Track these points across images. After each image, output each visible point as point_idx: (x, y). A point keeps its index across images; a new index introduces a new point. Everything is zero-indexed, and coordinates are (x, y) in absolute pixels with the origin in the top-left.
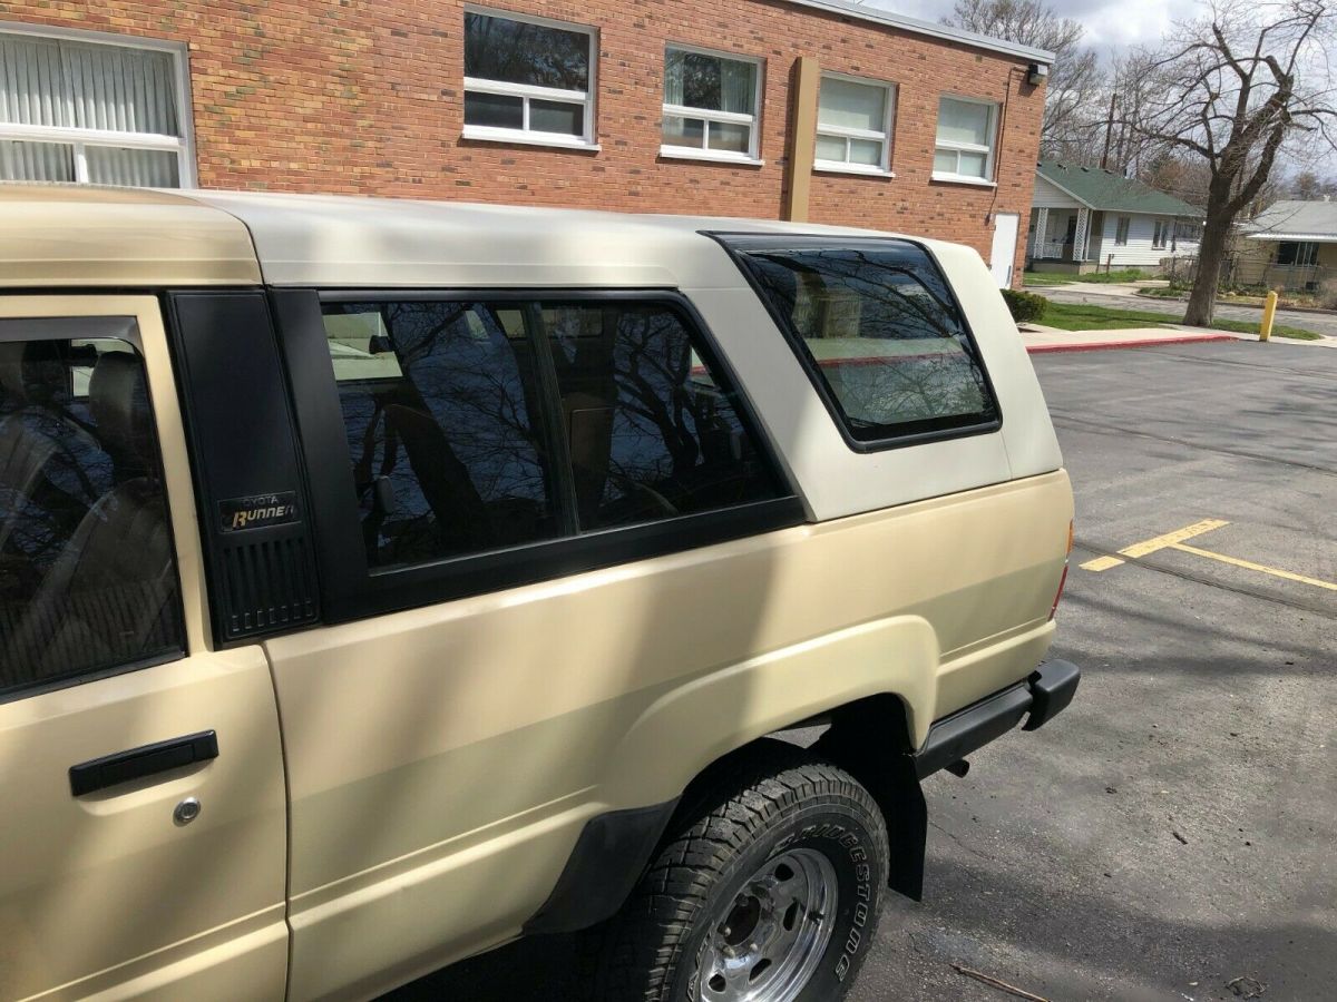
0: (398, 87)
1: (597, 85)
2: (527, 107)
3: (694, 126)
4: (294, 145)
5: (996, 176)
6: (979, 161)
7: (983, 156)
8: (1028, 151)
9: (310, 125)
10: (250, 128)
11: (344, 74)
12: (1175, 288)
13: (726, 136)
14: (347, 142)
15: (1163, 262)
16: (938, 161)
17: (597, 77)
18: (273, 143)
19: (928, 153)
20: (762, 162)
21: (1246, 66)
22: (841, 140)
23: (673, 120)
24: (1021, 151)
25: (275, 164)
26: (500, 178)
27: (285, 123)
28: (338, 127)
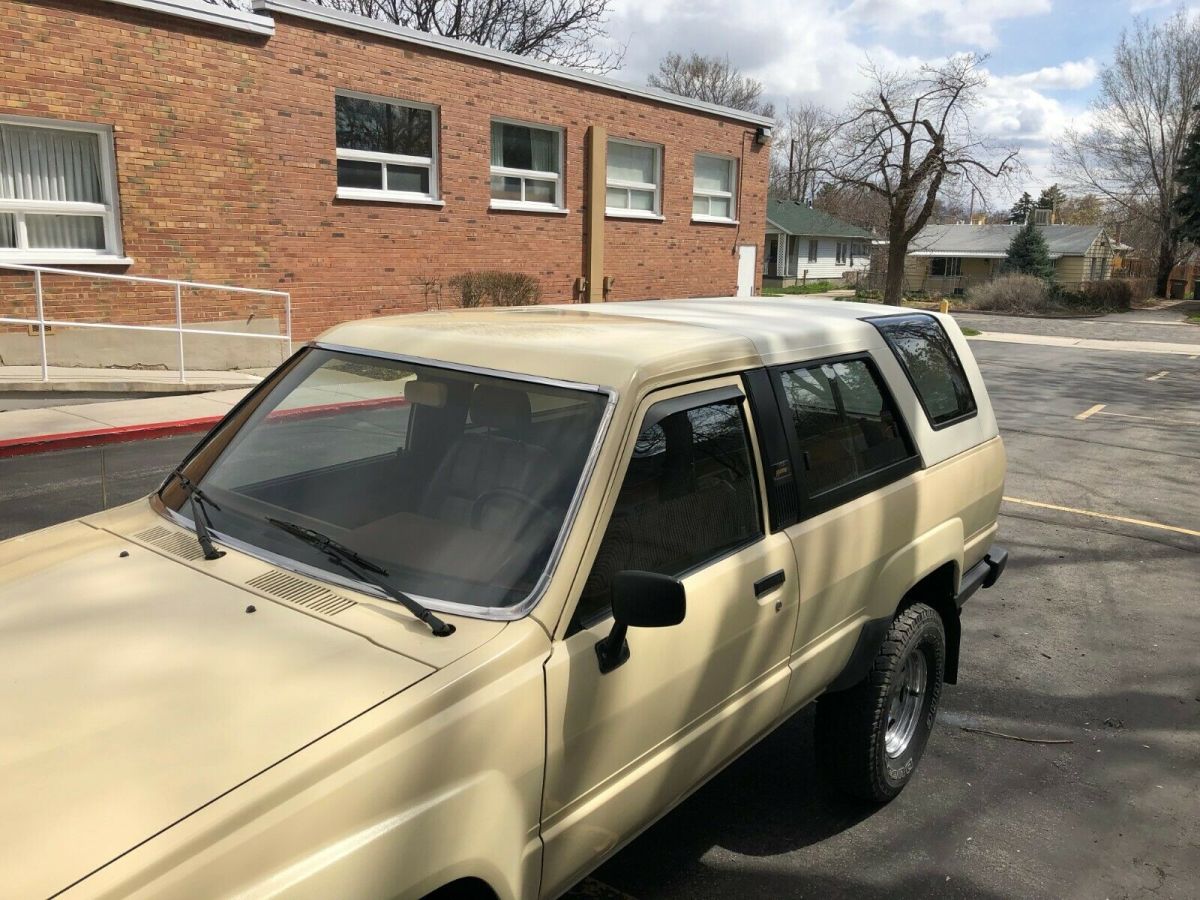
0: (285, 158)
1: (440, 151)
2: (385, 171)
3: (514, 183)
4: (202, 208)
5: (738, 216)
6: (724, 204)
7: (727, 200)
8: (759, 195)
9: (215, 192)
10: (165, 195)
11: (242, 148)
12: (860, 296)
13: (538, 190)
14: (244, 204)
15: (846, 275)
16: (696, 205)
17: (439, 146)
18: (185, 207)
19: (688, 199)
20: (567, 211)
21: (907, 127)
22: (624, 191)
23: (496, 179)
24: (755, 196)
25: (187, 224)
26: (367, 230)
27: (194, 190)
28: (238, 193)
